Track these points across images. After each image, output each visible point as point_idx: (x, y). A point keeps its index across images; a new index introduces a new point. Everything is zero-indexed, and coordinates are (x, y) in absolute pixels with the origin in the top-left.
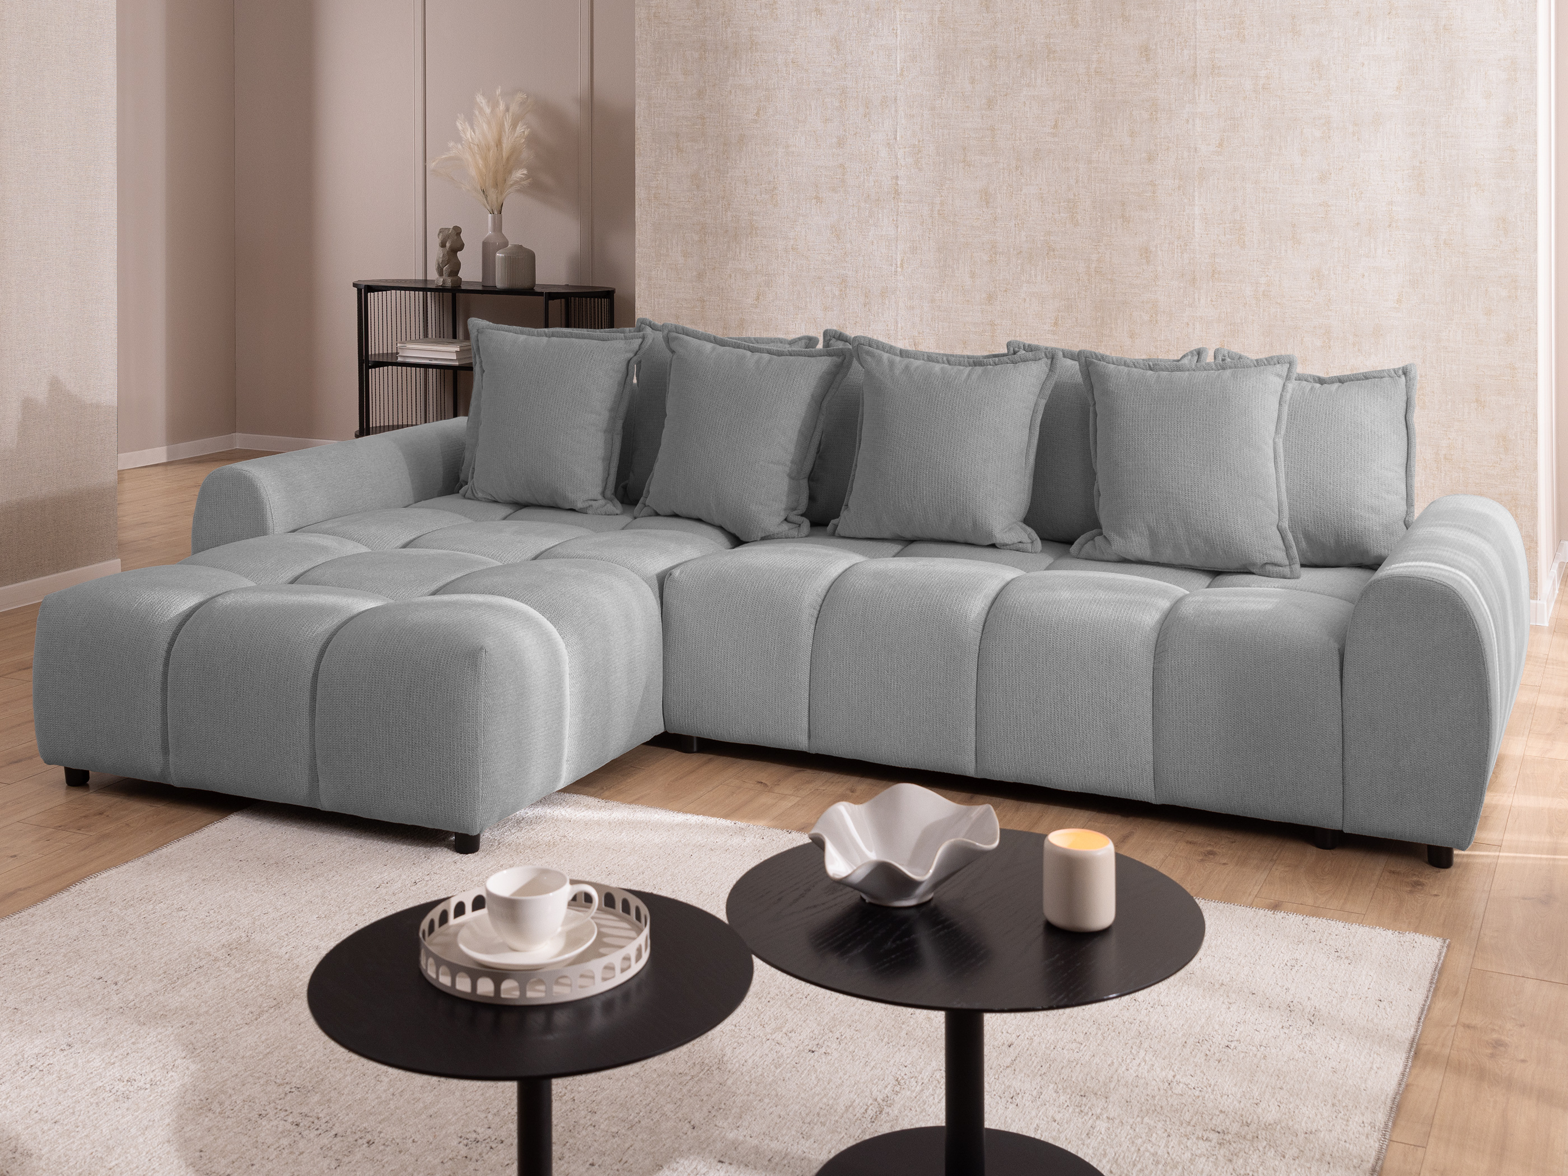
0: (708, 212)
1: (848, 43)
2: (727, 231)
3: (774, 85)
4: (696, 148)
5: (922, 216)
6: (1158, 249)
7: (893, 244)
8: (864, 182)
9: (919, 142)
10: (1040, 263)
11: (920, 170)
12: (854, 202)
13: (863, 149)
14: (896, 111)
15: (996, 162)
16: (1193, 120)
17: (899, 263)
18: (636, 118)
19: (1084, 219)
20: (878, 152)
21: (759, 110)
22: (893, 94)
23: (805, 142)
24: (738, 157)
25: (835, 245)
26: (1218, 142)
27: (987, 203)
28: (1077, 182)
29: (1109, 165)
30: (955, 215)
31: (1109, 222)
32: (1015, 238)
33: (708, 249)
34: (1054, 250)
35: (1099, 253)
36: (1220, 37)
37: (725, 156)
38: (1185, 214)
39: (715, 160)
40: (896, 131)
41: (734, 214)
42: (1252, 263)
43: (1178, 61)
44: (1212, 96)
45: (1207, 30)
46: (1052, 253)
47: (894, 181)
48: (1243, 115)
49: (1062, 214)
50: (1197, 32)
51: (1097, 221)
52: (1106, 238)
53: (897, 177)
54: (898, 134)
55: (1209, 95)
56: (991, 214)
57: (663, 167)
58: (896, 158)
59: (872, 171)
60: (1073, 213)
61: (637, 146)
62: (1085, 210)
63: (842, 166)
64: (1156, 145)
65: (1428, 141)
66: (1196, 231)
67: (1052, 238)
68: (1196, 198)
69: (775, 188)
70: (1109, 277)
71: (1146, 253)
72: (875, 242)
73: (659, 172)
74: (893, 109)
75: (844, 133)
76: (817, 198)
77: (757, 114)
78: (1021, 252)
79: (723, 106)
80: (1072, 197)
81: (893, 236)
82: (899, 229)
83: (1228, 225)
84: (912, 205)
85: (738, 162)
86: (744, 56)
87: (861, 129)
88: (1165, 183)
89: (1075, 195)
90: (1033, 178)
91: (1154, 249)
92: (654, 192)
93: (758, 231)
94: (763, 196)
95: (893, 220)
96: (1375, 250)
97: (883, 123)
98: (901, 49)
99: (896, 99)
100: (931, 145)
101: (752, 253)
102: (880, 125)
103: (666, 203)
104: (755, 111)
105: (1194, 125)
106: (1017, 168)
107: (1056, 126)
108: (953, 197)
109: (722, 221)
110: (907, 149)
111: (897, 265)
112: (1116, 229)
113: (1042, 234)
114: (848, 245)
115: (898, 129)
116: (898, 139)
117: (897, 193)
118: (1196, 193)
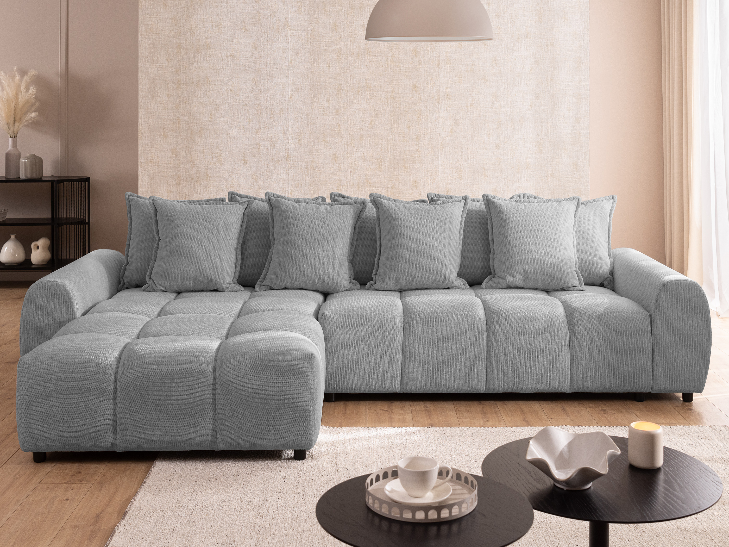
0: (182, 169)
1: (262, 81)
2: (193, 179)
3: (220, 102)
4: (175, 135)
5: (302, 168)
6: (421, 181)
7: (286, 183)
8: (270, 152)
9: (300, 131)
10: (363, 190)
11: (301, 145)
12: (265, 162)
13: (270, 135)
14: (288, 116)
15: (341, 141)
16: (438, 120)
17: (289, 192)
18: (139, 120)
19: (385, 168)
20: (278, 136)
21: (211, 115)
22: (286, 107)
23: (238, 132)
24: (199, 140)
25: (254, 184)
26: (449, 131)
27: (336, 161)
28: (382, 150)
29: (397, 142)
30: (319, 167)
31: (397, 169)
32: (350, 178)
33: (182, 188)
34: (370, 183)
35: (392, 184)
36: (451, 81)
37: (192, 139)
38: (434, 164)
39: (186, 142)
40: (288, 126)
41: (197, 169)
42: (465, 186)
43: (430, 92)
44: (447, 109)
45: (445, 78)
46: (369, 185)
47: (287, 151)
48: (461, 118)
49: (374, 166)
50: (440, 79)
51: (391, 169)
52: (396, 177)
53: (288, 149)
54: (289, 127)
55: (445, 108)
56: (338, 166)
57: (155, 145)
58: (288, 139)
59: (275, 146)
60: (380, 165)
61: (139, 134)
62: (386, 164)
63: (258, 144)
64: (420, 132)
65: (544, 130)
66: (439, 172)
67: (369, 177)
68: (440, 157)
69: (221, 156)
70: (397, 196)
71: (416, 183)
72: (277, 182)
73: (153, 148)
74: (287, 115)
75: (259, 127)
76: (244, 160)
77: (210, 117)
78: (353, 185)
79: (190, 113)
80: (379, 157)
81: (286, 179)
82: (290, 175)
83: (454, 169)
84: (297, 163)
85: (199, 142)
86: (203, 87)
87: (269, 125)
88: (424, 150)
89: (380, 157)
90: (359, 148)
91: (419, 181)
92: (149, 159)
93: (211, 178)
94: (213, 160)
95: (286, 171)
96: (521, 179)
97: (281, 122)
98: (291, 85)
99: (288, 110)
100: (306, 133)
101: (207, 190)
102: (279, 123)
103: (157, 164)
104: (209, 116)
105: (438, 123)
106: (351, 144)
107: (371, 123)
108: (318, 159)
109: (190, 173)
110: (294, 135)
111: (288, 193)
112: (401, 172)
113: (364, 175)
114: (262, 184)
115: (289, 125)
116: (289, 129)
117: (288, 157)
118: (440, 155)
